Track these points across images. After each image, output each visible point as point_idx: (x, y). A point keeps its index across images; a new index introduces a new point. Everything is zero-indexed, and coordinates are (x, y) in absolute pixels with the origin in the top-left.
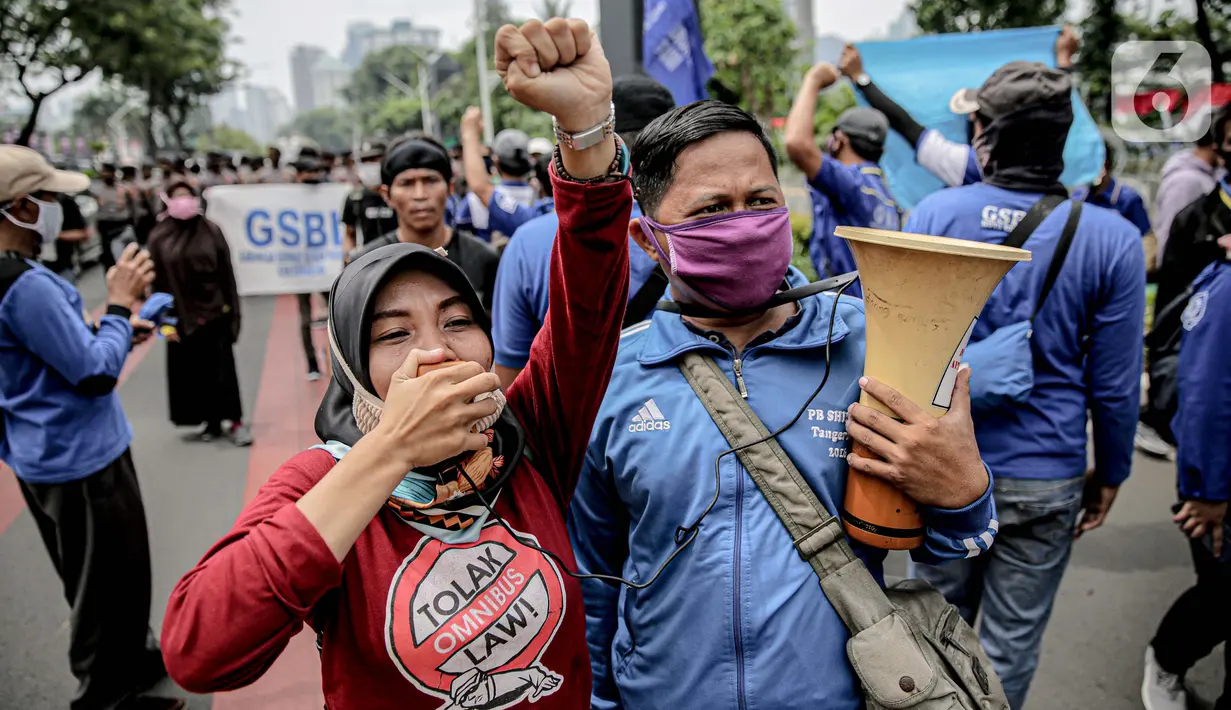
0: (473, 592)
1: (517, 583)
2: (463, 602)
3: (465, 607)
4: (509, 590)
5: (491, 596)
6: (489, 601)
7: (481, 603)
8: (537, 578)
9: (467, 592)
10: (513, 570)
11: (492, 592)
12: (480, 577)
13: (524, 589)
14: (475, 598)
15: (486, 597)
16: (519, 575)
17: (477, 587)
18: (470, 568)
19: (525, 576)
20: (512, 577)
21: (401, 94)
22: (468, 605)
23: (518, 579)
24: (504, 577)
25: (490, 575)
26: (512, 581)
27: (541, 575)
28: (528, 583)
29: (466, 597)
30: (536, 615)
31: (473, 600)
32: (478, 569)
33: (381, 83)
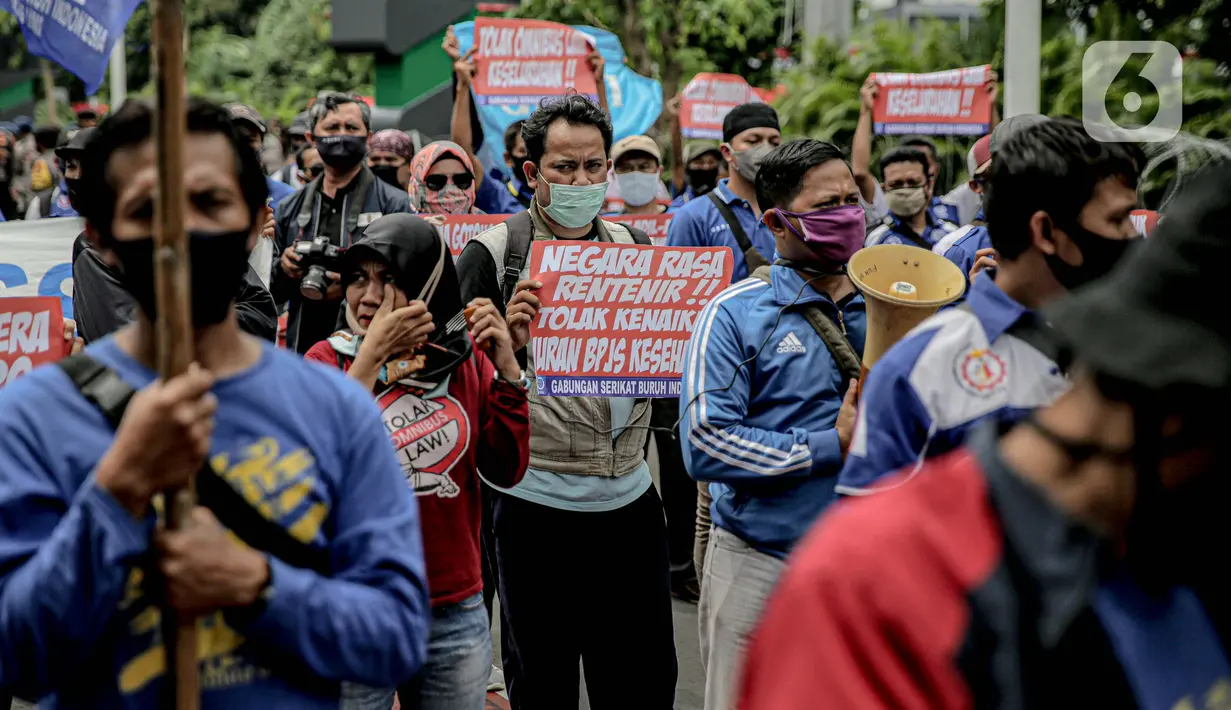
0: (414, 420)
1: (442, 421)
4: (436, 423)
5: (424, 424)
6: (422, 426)
7: (417, 426)
8: (455, 422)
9: (411, 419)
11: (425, 422)
12: (420, 414)
13: (445, 425)
14: (415, 423)
15: (421, 424)
17: (417, 418)
18: (415, 408)
19: (448, 419)
22: (410, 426)
23: (443, 419)
25: (425, 413)
26: (439, 420)
27: (458, 421)
28: (449, 423)
29: (410, 421)
31: (413, 424)
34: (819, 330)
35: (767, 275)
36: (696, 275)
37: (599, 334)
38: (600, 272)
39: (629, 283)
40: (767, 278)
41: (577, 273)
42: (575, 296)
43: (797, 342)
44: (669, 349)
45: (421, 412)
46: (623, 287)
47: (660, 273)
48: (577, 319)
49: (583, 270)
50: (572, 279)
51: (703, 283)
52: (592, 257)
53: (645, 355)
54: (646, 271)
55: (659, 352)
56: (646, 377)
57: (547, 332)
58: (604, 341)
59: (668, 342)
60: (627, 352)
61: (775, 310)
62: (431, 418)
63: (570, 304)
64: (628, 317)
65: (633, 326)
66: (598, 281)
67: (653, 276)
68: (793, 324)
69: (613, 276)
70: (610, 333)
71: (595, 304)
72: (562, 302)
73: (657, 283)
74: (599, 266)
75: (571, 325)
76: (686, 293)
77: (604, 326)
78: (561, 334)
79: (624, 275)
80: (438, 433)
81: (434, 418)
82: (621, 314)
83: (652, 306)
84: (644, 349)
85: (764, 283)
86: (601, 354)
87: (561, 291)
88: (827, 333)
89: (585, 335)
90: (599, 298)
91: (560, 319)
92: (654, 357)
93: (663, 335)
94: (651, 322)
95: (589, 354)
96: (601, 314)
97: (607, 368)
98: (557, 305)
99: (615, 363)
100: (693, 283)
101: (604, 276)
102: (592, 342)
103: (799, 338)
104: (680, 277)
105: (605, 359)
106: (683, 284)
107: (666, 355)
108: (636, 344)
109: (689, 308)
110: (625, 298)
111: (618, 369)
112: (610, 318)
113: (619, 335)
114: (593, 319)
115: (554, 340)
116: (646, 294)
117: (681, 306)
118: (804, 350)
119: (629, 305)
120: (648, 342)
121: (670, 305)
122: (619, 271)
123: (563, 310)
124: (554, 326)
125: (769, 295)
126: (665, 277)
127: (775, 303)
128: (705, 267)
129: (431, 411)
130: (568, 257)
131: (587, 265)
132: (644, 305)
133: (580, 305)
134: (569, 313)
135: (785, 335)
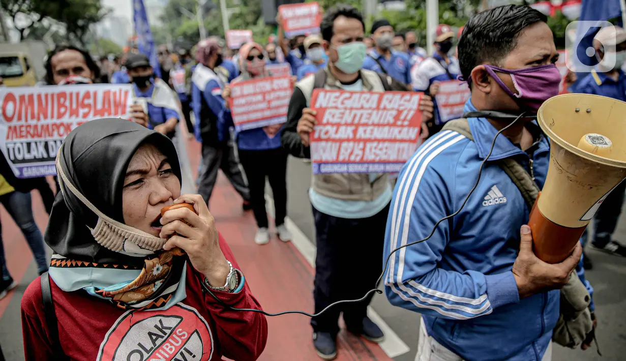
0: (152, 348)
1: (183, 338)
2: (146, 355)
3: (148, 358)
4: (177, 342)
5: (164, 350)
6: (163, 352)
7: (157, 354)
8: (195, 335)
9: (148, 349)
10: (180, 330)
11: (164, 347)
12: (156, 339)
13: (187, 342)
14: (153, 352)
15: (160, 350)
16: (184, 332)
17: (155, 345)
18: (150, 334)
19: (188, 333)
20: (180, 334)
21: (189, 18)
22: (149, 356)
23: (184, 335)
24: (174, 336)
25: (162, 337)
26: (180, 337)
27: (198, 333)
28: (189, 338)
29: (147, 352)
30: (194, 356)
31: (151, 354)
32: (155, 335)
33: (179, 14)
34: (515, 180)
35: (464, 129)
36: (401, 108)
37: (348, 140)
38: (349, 106)
39: (365, 112)
40: (465, 132)
41: (336, 108)
42: (336, 120)
43: (500, 195)
44: (387, 148)
45: (158, 336)
46: (362, 115)
47: (382, 106)
48: (336, 132)
49: (339, 105)
50: (333, 111)
51: (405, 113)
52: (346, 99)
53: (373, 150)
54: (374, 105)
55: (381, 149)
56: (373, 162)
57: (319, 139)
58: (351, 144)
59: (386, 144)
60: (364, 149)
61: (478, 165)
62: (170, 340)
63: (333, 125)
64: (365, 131)
65: (367, 136)
66: (348, 112)
67: (378, 108)
68: (493, 178)
69: (357, 109)
70: (355, 140)
71: (347, 124)
72: (328, 123)
73: (380, 112)
74: (349, 103)
75: (333, 136)
76: (397, 118)
77: (351, 136)
78: (327, 140)
79: (362, 108)
80: (182, 354)
81: (174, 339)
82: (361, 129)
83: (379, 125)
84: (373, 148)
85: (462, 137)
86: (349, 151)
87: (327, 117)
88: (523, 182)
89: (341, 141)
90: (349, 120)
91: (327, 133)
92: (378, 152)
93: (384, 140)
94: (378, 133)
95: (342, 151)
96: (350, 129)
97: (352, 158)
98: (325, 125)
99: (357, 155)
100: (400, 112)
101: (352, 109)
102: (345, 145)
103: (501, 190)
104: (392, 109)
105: (351, 153)
106: (394, 113)
107: (384, 150)
108: (369, 145)
109: (398, 126)
110: (363, 121)
111: (358, 159)
112: (355, 132)
113: (360, 140)
114: (346, 132)
115: (323, 144)
116: (375, 118)
117: (394, 125)
118: (504, 200)
119: (366, 125)
120: (375, 144)
121: (388, 125)
122: (359, 106)
123: (329, 128)
124: (323, 136)
125: (470, 151)
126: (385, 109)
127: (477, 158)
128: (406, 104)
129: (168, 332)
130: (332, 99)
131: (342, 103)
132: (374, 125)
133: (338, 125)
134: (331, 130)
135: (489, 189)
